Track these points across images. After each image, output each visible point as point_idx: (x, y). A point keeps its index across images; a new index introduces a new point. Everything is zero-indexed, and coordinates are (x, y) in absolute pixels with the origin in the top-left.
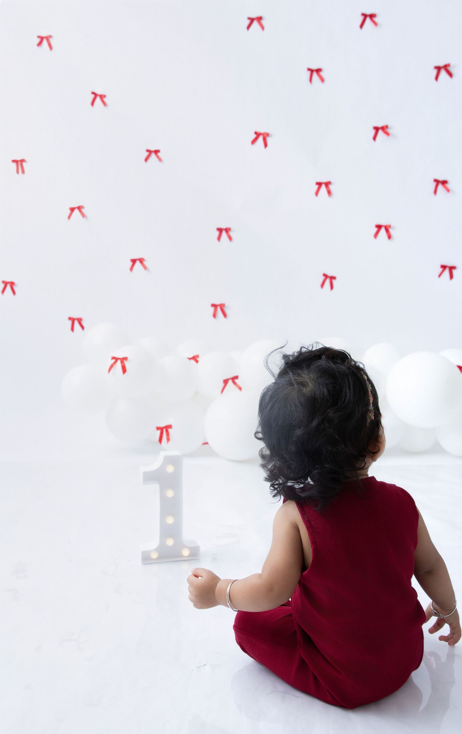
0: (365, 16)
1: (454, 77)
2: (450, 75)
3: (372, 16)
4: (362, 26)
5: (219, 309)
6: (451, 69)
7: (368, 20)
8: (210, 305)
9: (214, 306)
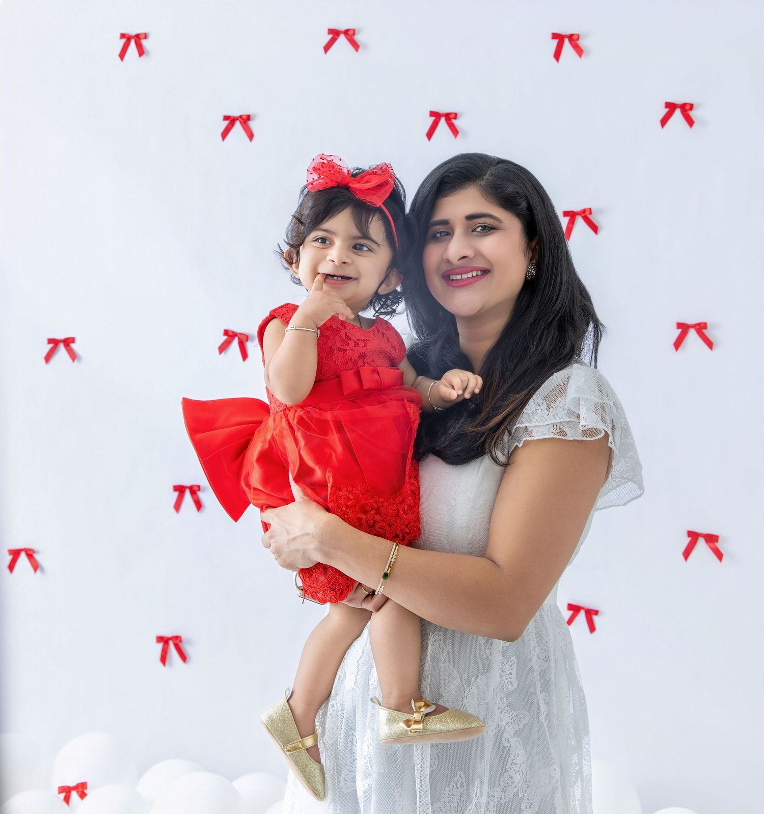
0: (436, 115)
1: (601, 233)
2: (595, 228)
3: (450, 118)
4: (430, 135)
5: (172, 646)
6: (593, 218)
7: (443, 123)
8: (154, 640)
9: (163, 640)
